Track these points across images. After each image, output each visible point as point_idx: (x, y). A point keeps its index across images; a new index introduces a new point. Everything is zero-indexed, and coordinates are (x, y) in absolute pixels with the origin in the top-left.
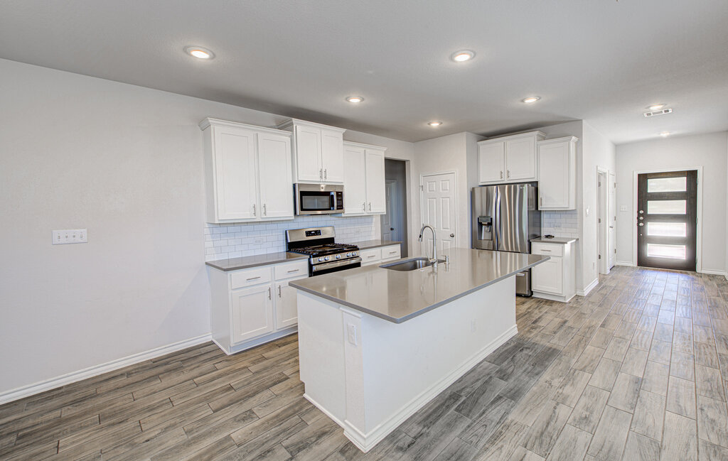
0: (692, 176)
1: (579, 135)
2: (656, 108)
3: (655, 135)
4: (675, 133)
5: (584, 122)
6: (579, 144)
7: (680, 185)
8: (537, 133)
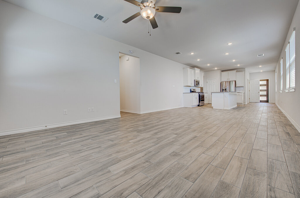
0: (267, 80)
1: (245, 71)
2: (260, 66)
3: (259, 71)
4: (264, 71)
5: (246, 69)
6: (245, 73)
7: (265, 83)
8: (236, 71)
